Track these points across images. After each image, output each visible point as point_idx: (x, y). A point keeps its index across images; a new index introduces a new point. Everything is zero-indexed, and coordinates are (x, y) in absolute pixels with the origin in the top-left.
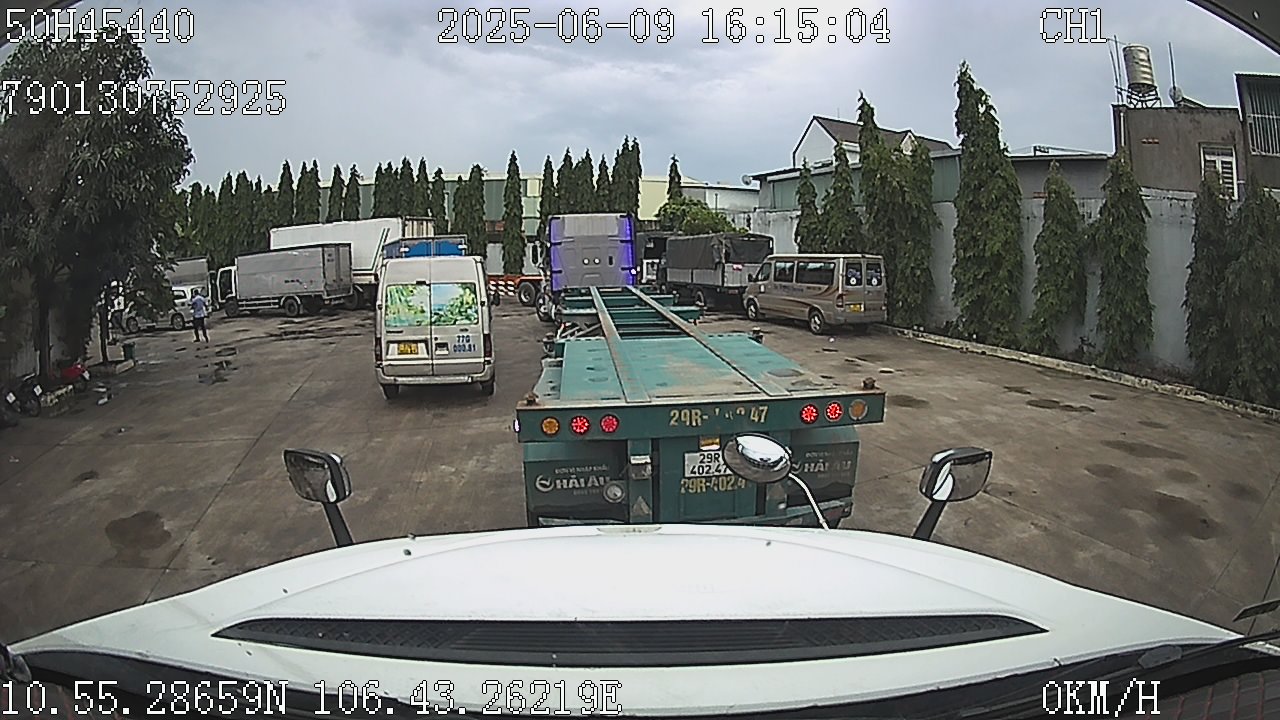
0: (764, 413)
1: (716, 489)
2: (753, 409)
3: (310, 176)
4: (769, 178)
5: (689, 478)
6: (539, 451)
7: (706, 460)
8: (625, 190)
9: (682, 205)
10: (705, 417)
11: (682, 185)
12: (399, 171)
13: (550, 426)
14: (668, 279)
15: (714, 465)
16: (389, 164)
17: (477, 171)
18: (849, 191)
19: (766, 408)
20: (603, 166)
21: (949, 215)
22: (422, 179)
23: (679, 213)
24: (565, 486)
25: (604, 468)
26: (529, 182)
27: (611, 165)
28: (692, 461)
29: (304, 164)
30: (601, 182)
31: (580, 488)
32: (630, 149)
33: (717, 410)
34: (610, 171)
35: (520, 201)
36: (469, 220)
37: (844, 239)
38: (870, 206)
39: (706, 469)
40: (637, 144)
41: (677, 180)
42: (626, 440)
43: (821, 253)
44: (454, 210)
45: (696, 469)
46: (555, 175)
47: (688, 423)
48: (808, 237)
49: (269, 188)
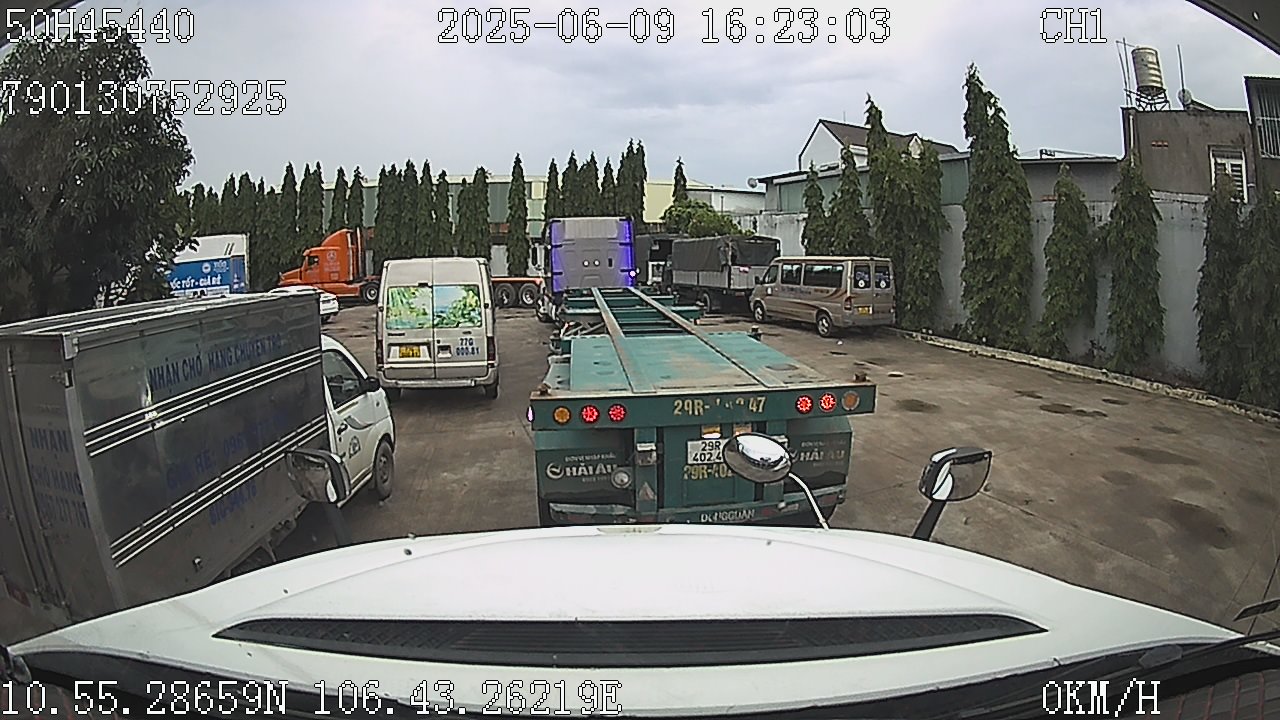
0: (762, 404)
1: (717, 475)
2: (752, 399)
3: (314, 178)
4: (775, 181)
5: (692, 465)
6: (549, 441)
7: (707, 448)
8: (630, 193)
9: (688, 207)
10: (707, 407)
11: (688, 187)
12: (403, 173)
13: (562, 415)
14: (674, 281)
15: (715, 453)
16: (393, 166)
17: (481, 173)
18: (857, 194)
19: (763, 399)
20: (608, 169)
21: (958, 217)
22: (426, 182)
23: (684, 215)
24: (575, 474)
25: (611, 456)
26: (533, 184)
27: (616, 168)
28: (694, 448)
29: (308, 166)
30: (606, 185)
31: (589, 476)
32: (635, 152)
33: (718, 401)
34: (615, 174)
35: (525, 203)
36: (473, 222)
37: (852, 242)
38: (878, 209)
39: (708, 457)
40: (642, 147)
41: (682, 183)
42: (633, 429)
43: (828, 255)
44: (458, 212)
45: (698, 457)
46: (560, 177)
47: (691, 412)
48: (815, 239)
49: (273, 190)
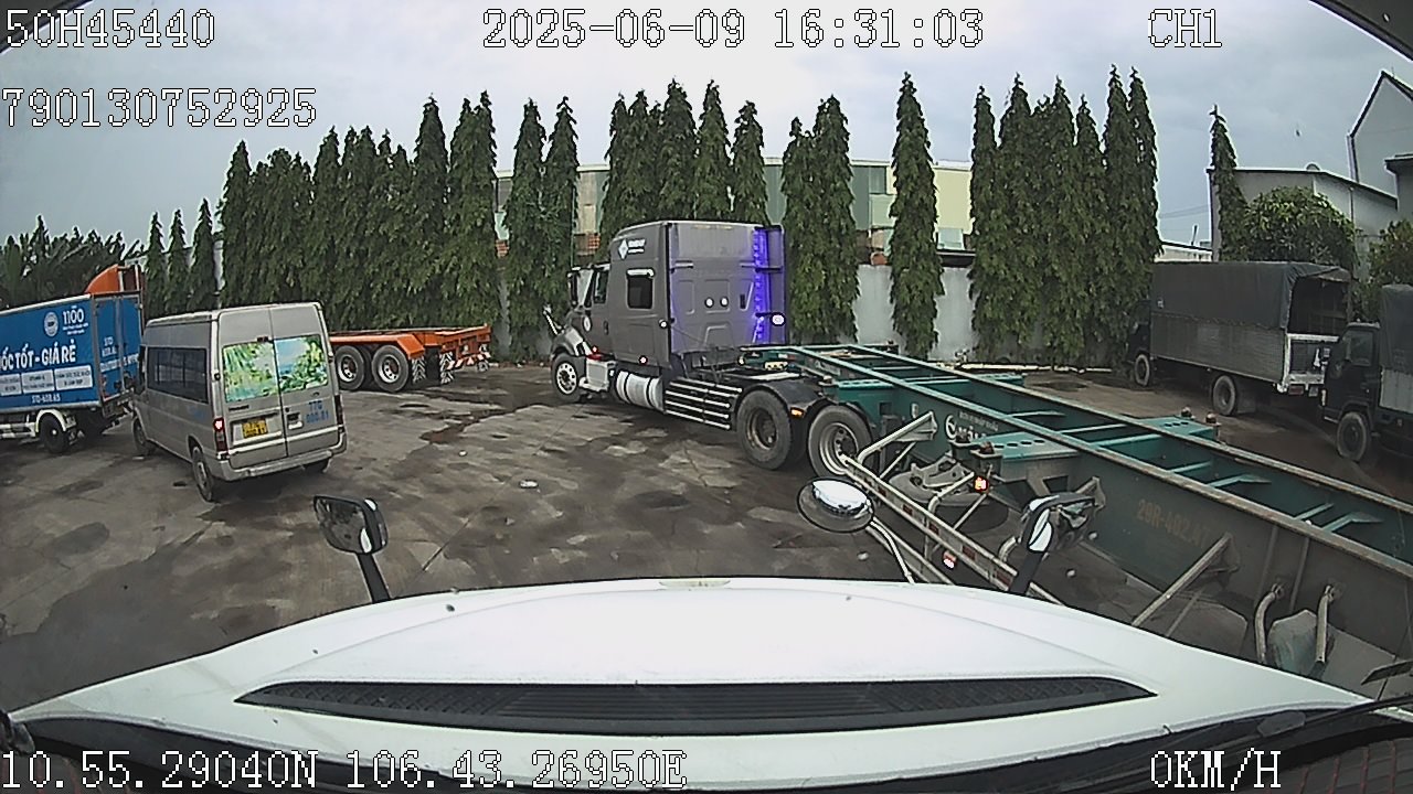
3: (478, 121)
11: (1238, 167)
12: (662, 107)
16: (640, 95)
17: (831, 112)
22: (713, 122)
29: (466, 100)
32: (1128, 90)
34: (1100, 129)
36: (818, 212)
40: (1138, 82)
41: (1227, 157)
46: (997, 127)
49: (402, 152)
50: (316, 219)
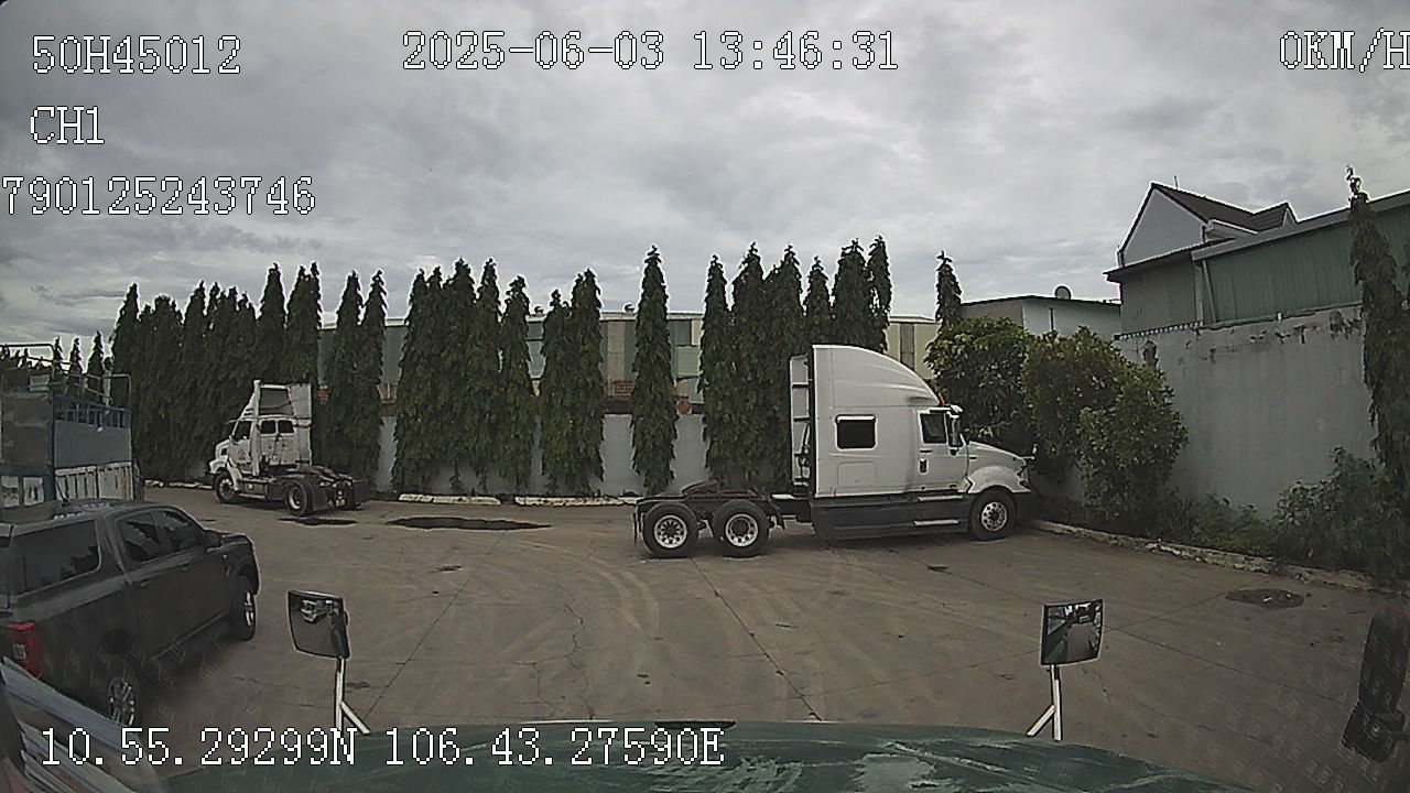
3: (308, 286)
11: (965, 299)
12: (450, 283)
16: (437, 271)
20: (817, 276)
22: (487, 296)
29: (301, 270)
30: (814, 301)
34: (830, 285)
41: (953, 292)
46: (729, 288)
50: (183, 362)
